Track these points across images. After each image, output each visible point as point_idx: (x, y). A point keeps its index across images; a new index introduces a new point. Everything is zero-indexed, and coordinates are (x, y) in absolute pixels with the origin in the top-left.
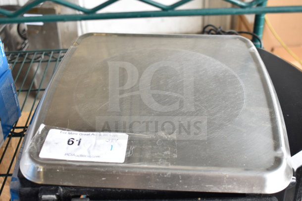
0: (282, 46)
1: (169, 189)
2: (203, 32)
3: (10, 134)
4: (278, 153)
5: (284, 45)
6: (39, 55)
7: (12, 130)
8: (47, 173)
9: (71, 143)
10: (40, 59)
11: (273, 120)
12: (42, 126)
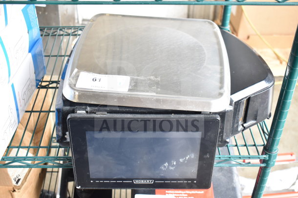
0: (257, 35)
1: (154, 107)
2: (188, 17)
3: (39, 86)
4: (222, 91)
5: (258, 33)
6: (55, 30)
7: (40, 84)
8: (79, 97)
9: (94, 80)
10: (55, 33)
11: (222, 73)
12: (76, 70)
